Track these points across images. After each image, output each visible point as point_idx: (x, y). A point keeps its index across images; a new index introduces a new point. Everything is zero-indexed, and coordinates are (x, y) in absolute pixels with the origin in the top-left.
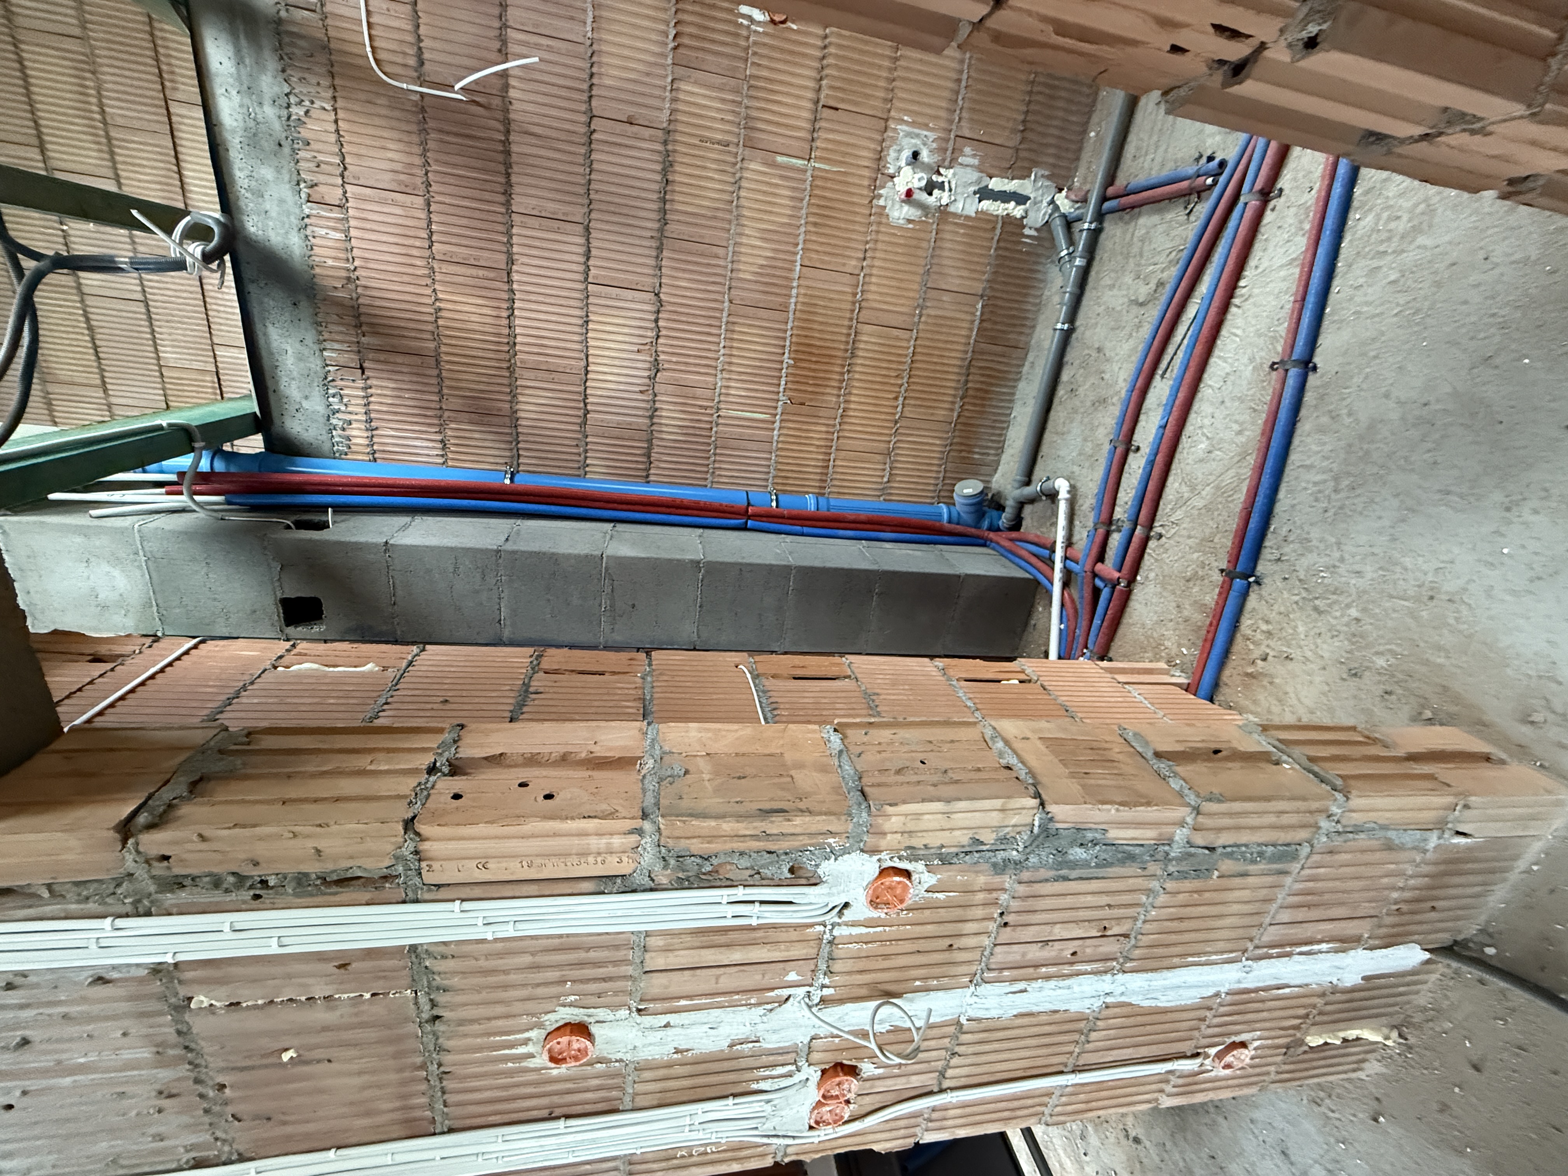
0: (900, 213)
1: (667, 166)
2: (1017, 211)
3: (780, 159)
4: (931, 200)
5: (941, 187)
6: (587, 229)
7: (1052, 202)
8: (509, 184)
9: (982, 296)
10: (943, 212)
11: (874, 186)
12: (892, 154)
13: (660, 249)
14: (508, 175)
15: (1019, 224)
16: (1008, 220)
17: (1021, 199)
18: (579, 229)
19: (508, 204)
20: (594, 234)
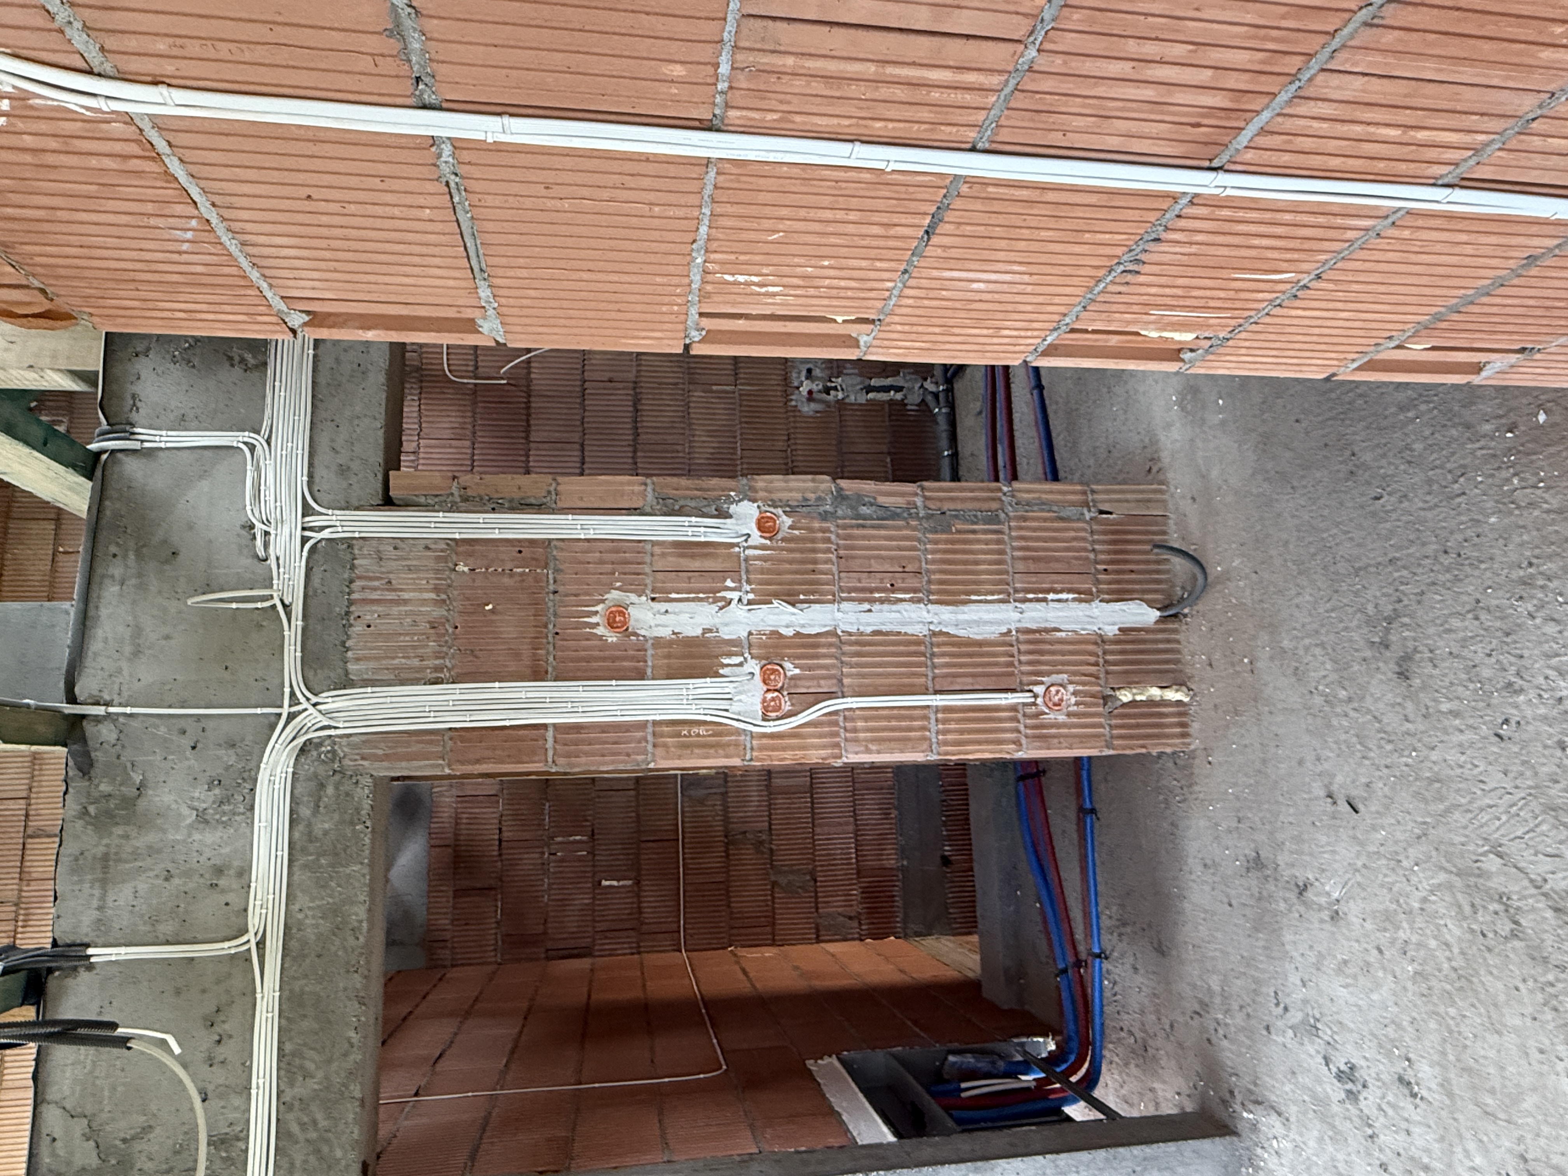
0: (808, 409)
1: (636, 401)
2: (899, 396)
3: (714, 388)
4: (830, 398)
5: (835, 389)
6: (582, 445)
7: (922, 386)
8: (529, 426)
9: (889, 453)
10: (840, 403)
11: (786, 395)
12: (794, 375)
13: (635, 452)
14: (528, 421)
15: (902, 403)
16: (892, 402)
17: (898, 389)
18: (578, 446)
19: (527, 438)
20: (587, 448)
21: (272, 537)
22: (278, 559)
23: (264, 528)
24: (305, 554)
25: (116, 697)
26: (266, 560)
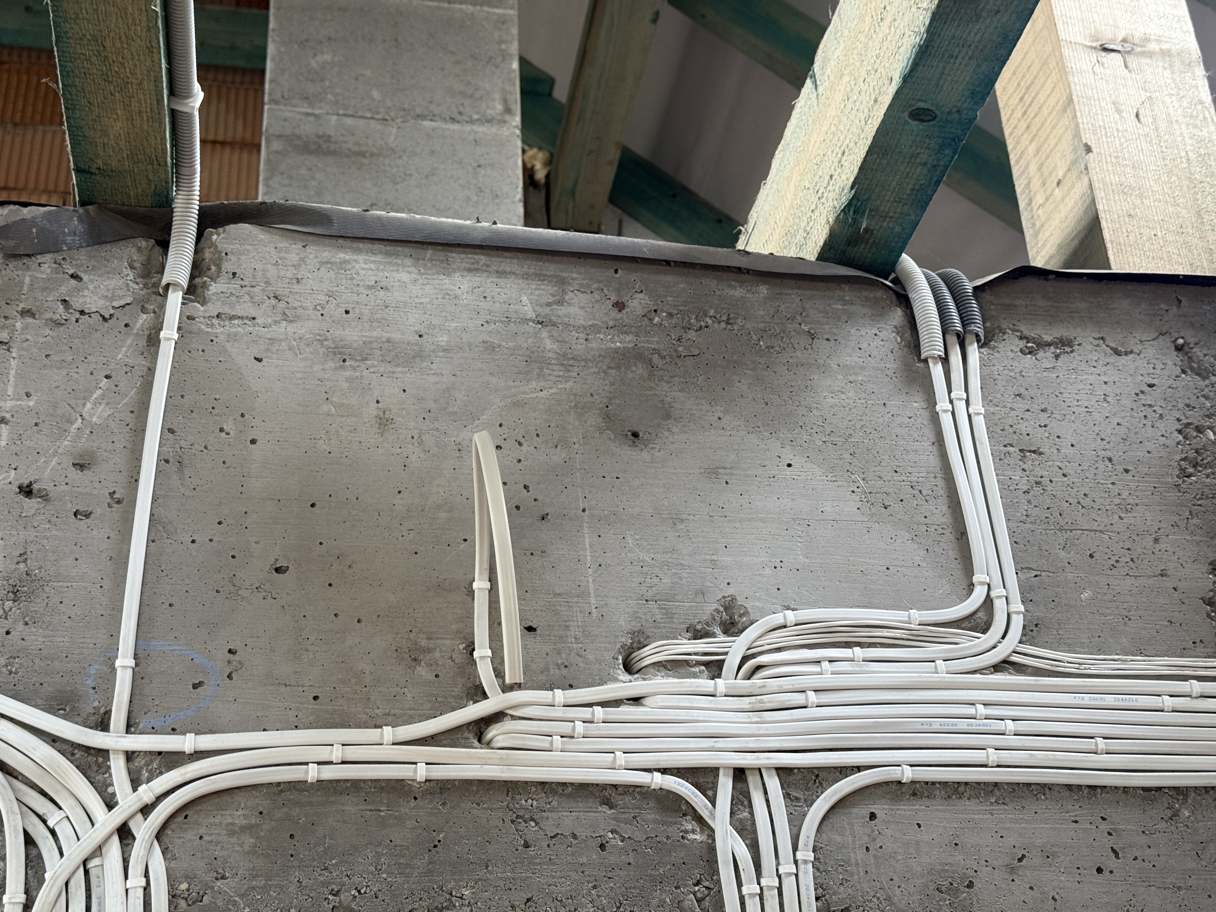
21: (705, 684)
22: (636, 700)
23: (732, 661)
24: (658, 780)
25: (213, 308)
26: (628, 668)
